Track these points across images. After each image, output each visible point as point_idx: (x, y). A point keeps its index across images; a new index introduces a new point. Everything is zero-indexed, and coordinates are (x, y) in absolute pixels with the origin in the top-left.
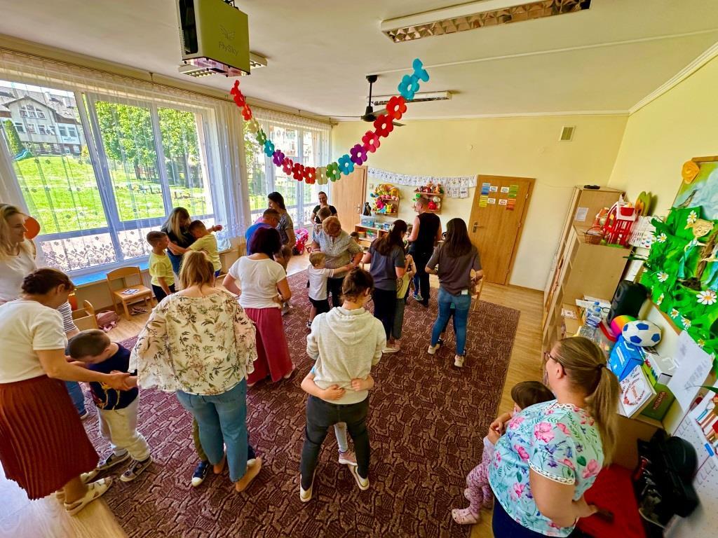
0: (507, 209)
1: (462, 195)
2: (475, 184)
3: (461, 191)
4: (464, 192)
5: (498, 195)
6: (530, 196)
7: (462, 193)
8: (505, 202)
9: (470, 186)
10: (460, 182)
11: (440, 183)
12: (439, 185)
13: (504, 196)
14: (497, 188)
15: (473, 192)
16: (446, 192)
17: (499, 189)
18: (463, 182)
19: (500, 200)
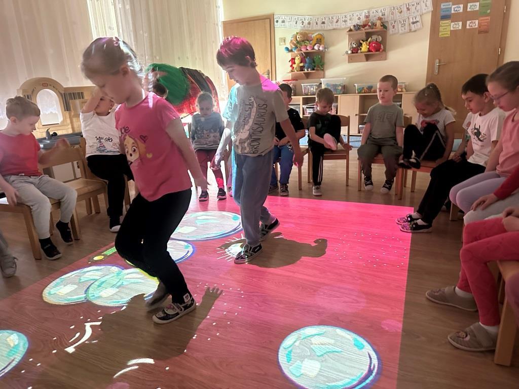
0: (480, 32)
1: (413, 27)
2: (431, 8)
3: (411, 20)
4: (417, 22)
5: (465, 16)
6: (508, 9)
7: (413, 23)
8: (475, 24)
9: (424, 11)
10: (408, 9)
11: (380, 14)
12: (380, 19)
13: (473, 15)
14: (462, 6)
15: (428, 19)
16: (390, 27)
17: (465, 7)
18: (413, 9)
19: (468, 22)
